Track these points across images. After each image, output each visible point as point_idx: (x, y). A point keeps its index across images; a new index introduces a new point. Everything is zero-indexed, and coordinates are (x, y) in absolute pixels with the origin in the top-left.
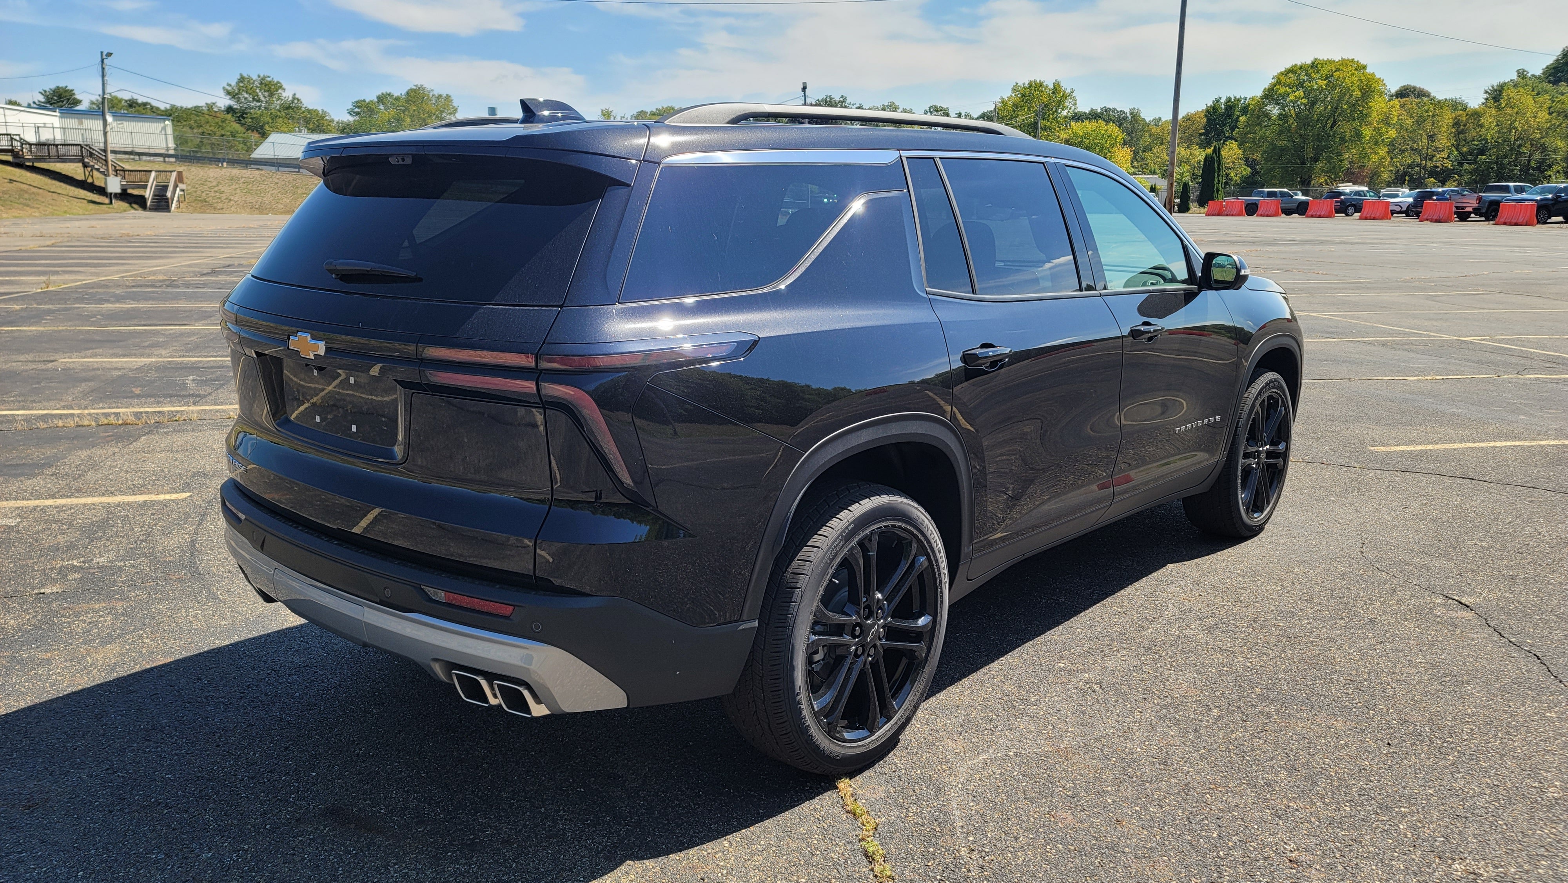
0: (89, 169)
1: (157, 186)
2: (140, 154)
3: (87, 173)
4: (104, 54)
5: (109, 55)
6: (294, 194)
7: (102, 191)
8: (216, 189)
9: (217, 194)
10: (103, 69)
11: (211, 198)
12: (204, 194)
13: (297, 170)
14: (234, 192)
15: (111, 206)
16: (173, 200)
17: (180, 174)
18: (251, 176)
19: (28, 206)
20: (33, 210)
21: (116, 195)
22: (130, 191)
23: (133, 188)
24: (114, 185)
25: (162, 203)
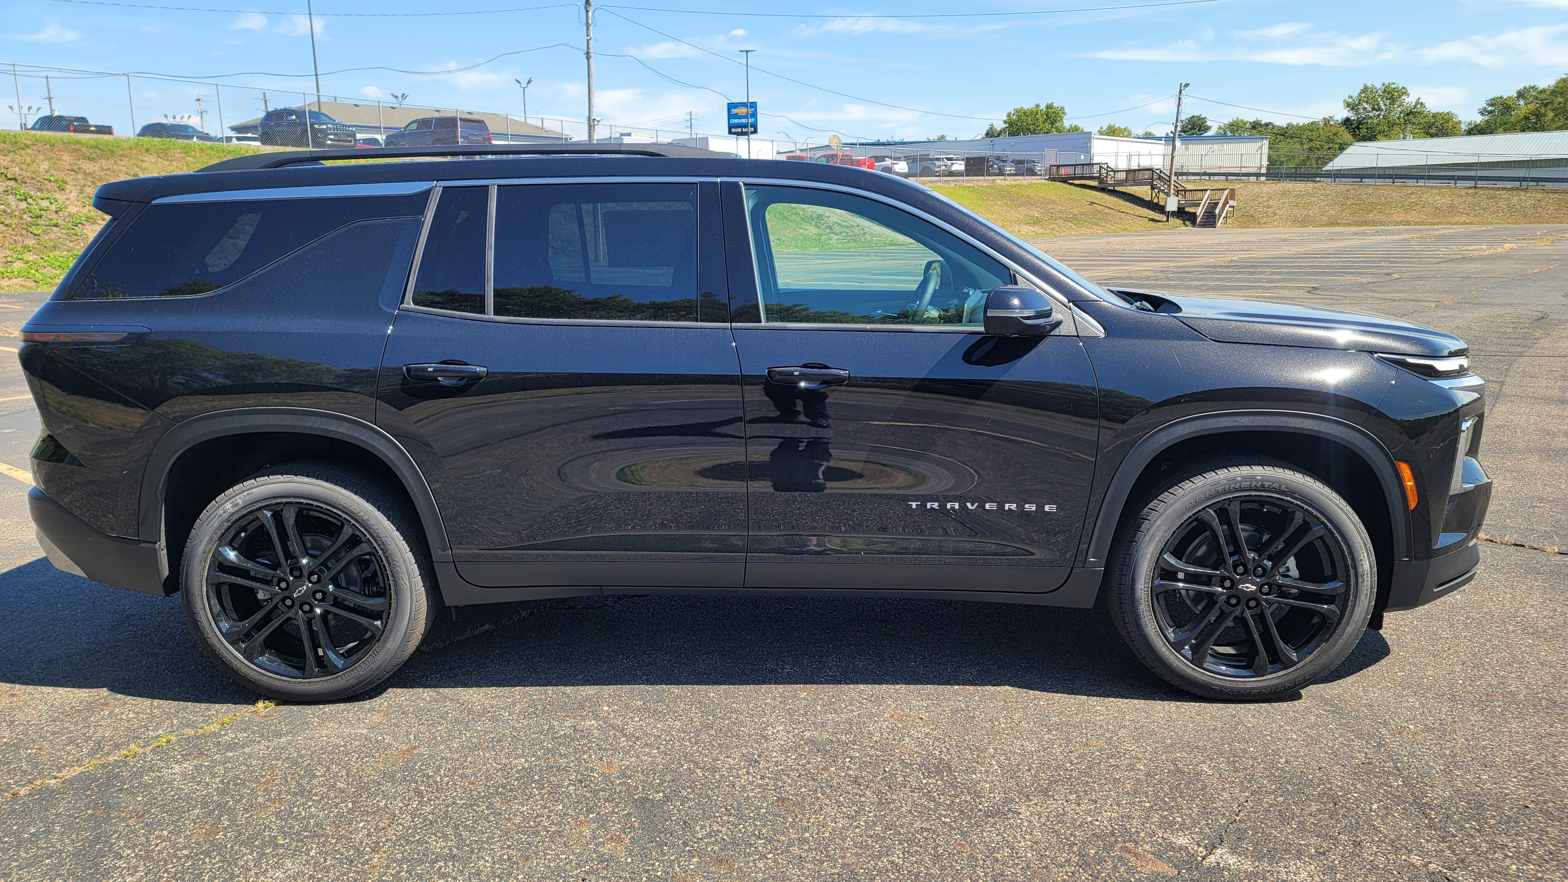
0: (1156, 191)
1: (1209, 203)
2: (1210, 175)
3: (1154, 195)
4: (1183, 85)
5: (1187, 85)
6: (1342, 205)
7: (1160, 209)
8: (1265, 204)
9: (1265, 209)
10: (1180, 99)
11: (1257, 213)
12: (1253, 210)
13: (1359, 180)
14: (1281, 206)
15: (1167, 223)
16: (1220, 216)
17: (1232, 191)
18: (1303, 190)
19: (1096, 224)
20: (1098, 228)
21: (1173, 214)
22: (1187, 209)
23: (1190, 206)
24: (1172, 205)
25: (1210, 220)
